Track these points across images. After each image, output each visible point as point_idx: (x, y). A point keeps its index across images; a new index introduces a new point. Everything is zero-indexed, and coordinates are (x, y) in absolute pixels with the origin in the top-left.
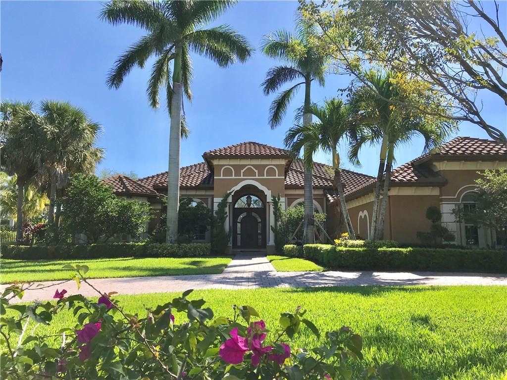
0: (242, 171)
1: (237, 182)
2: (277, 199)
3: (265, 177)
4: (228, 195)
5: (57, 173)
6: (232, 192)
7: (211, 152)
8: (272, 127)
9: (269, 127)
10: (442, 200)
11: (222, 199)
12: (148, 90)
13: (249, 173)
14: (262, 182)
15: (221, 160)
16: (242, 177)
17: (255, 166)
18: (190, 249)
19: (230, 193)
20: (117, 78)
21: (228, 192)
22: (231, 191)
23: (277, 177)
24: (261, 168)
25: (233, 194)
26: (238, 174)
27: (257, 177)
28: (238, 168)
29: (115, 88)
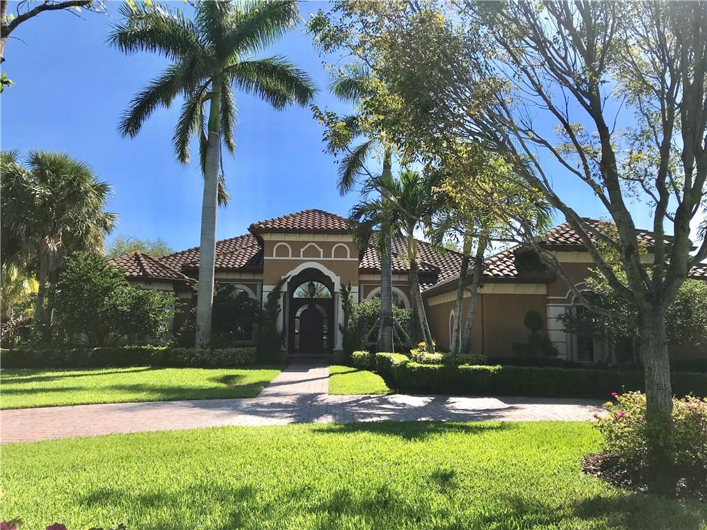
0: (302, 250)
1: (296, 264)
2: (347, 289)
3: (333, 259)
4: (282, 282)
5: (48, 250)
6: (288, 278)
7: (260, 223)
8: (342, 193)
9: (338, 192)
10: (549, 301)
11: (274, 287)
12: (174, 138)
13: (311, 252)
14: (328, 265)
15: (273, 235)
16: (301, 258)
17: (319, 244)
18: (226, 356)
19: (285, 279)
20: (133, 123)
21: (283, 278)
22: (286, 277)
23: (348, 259)
24: (327, 246)
25: (289, 280)
26: (296, 253)
27: (322, 258)
28: (296, 246)
29: (130, 137)
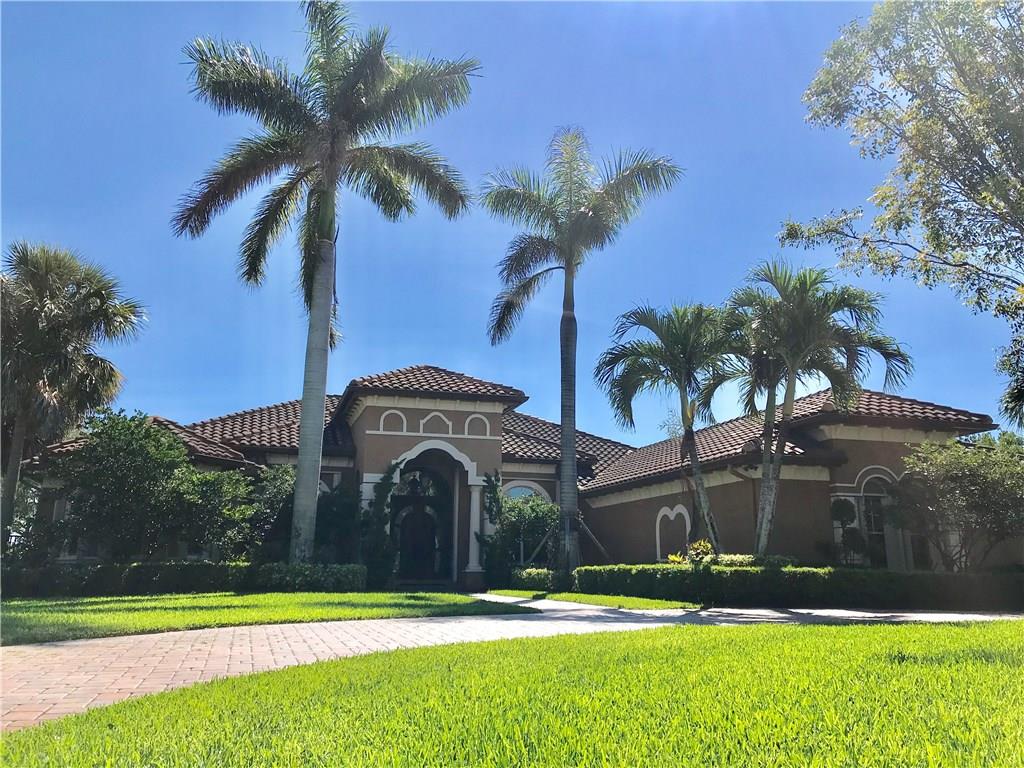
0: (422, 422)
1: (411, 443)
2: (493, 479)
3: (466, 436)
4: (392, 469)
6: (401, 463)
7: (364, 380)
11: (382, 476)
13: (436, 426)
14: (460, 444)
15: (381, 398)
16: (421, 434)
17: (447, 413)
19: (398, 464)
21: (394, 462)
22: (399, 461)
23: (488, 437)
24: (458, 418)
25: (402, 466)
26: (413, 427)
27: (450, 435)
28: (415, 415)
